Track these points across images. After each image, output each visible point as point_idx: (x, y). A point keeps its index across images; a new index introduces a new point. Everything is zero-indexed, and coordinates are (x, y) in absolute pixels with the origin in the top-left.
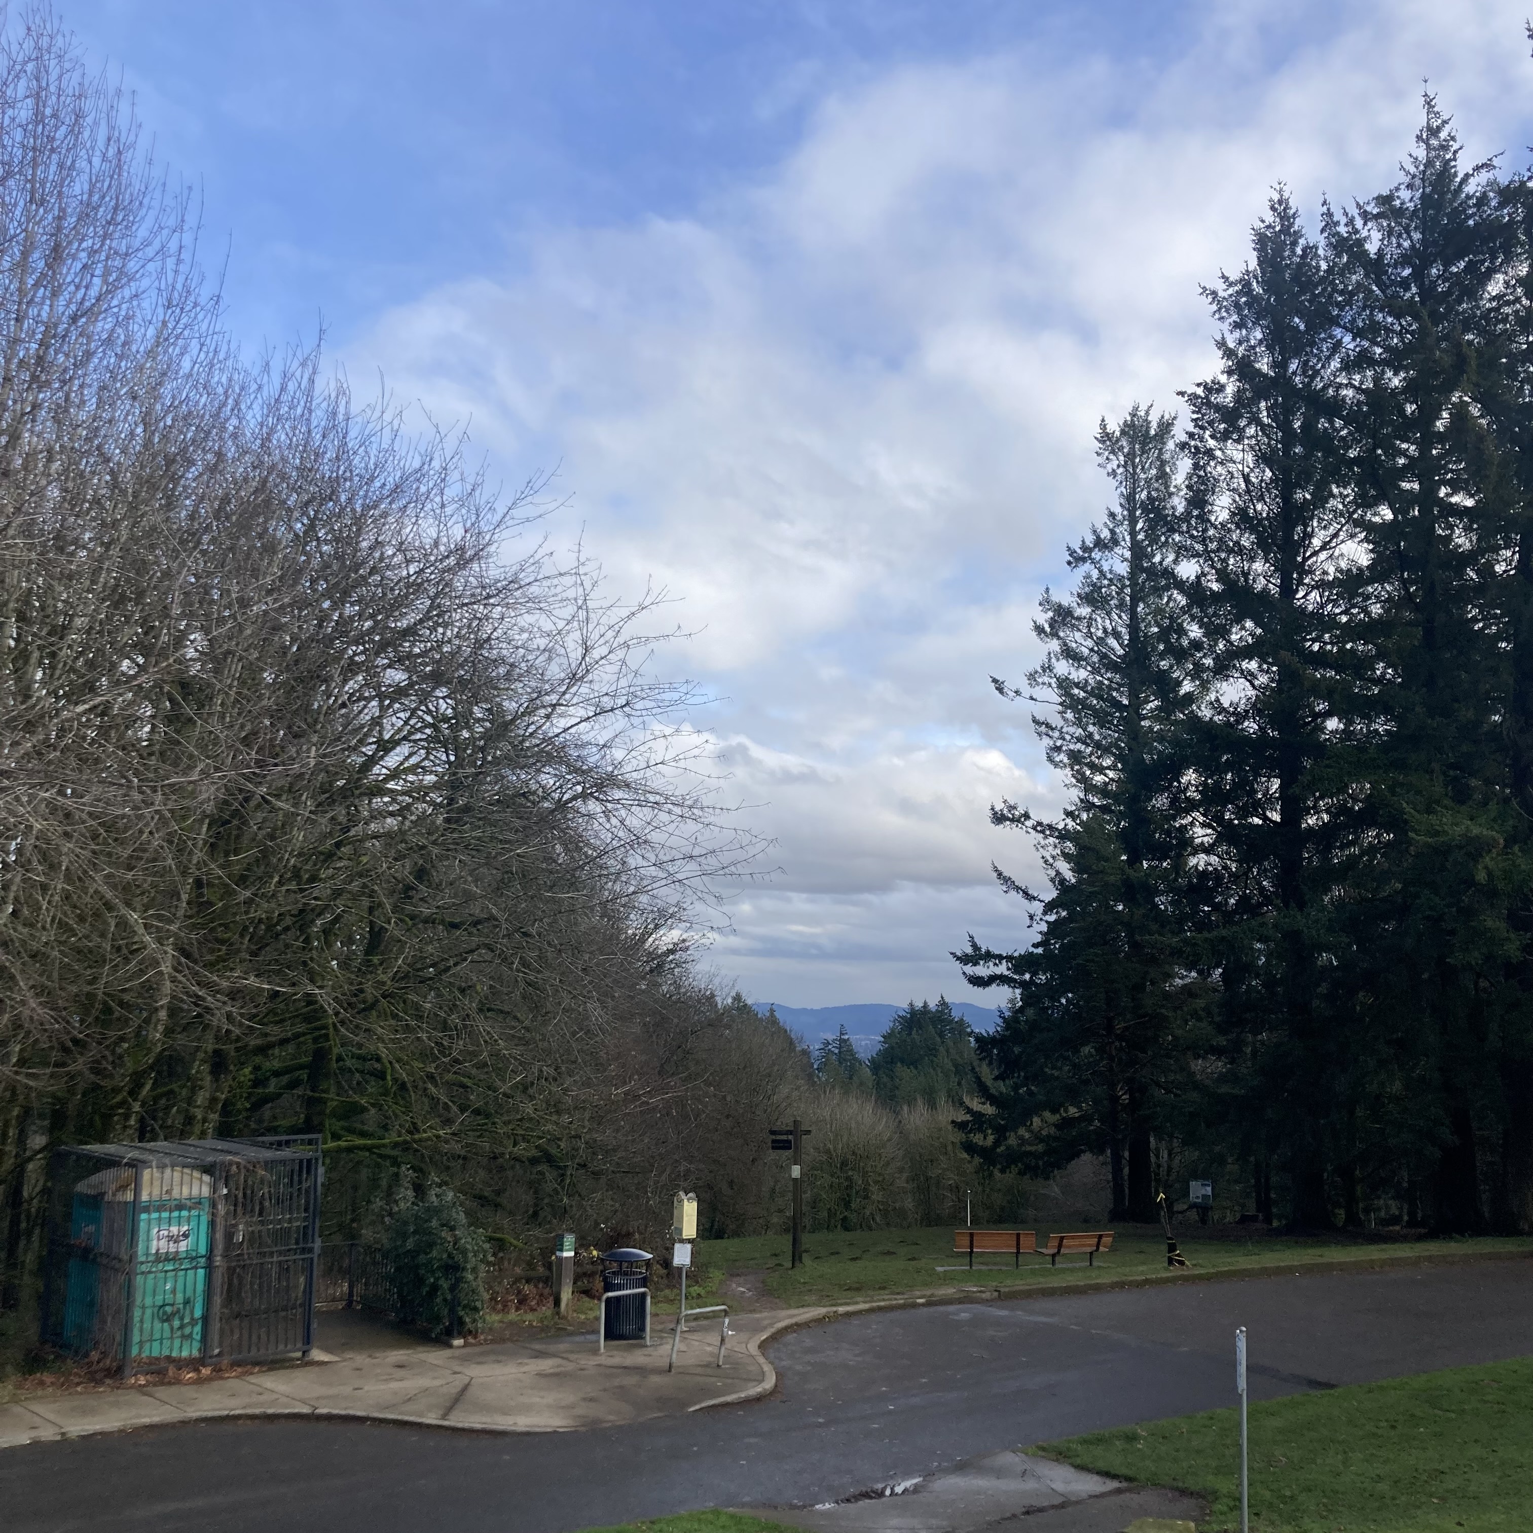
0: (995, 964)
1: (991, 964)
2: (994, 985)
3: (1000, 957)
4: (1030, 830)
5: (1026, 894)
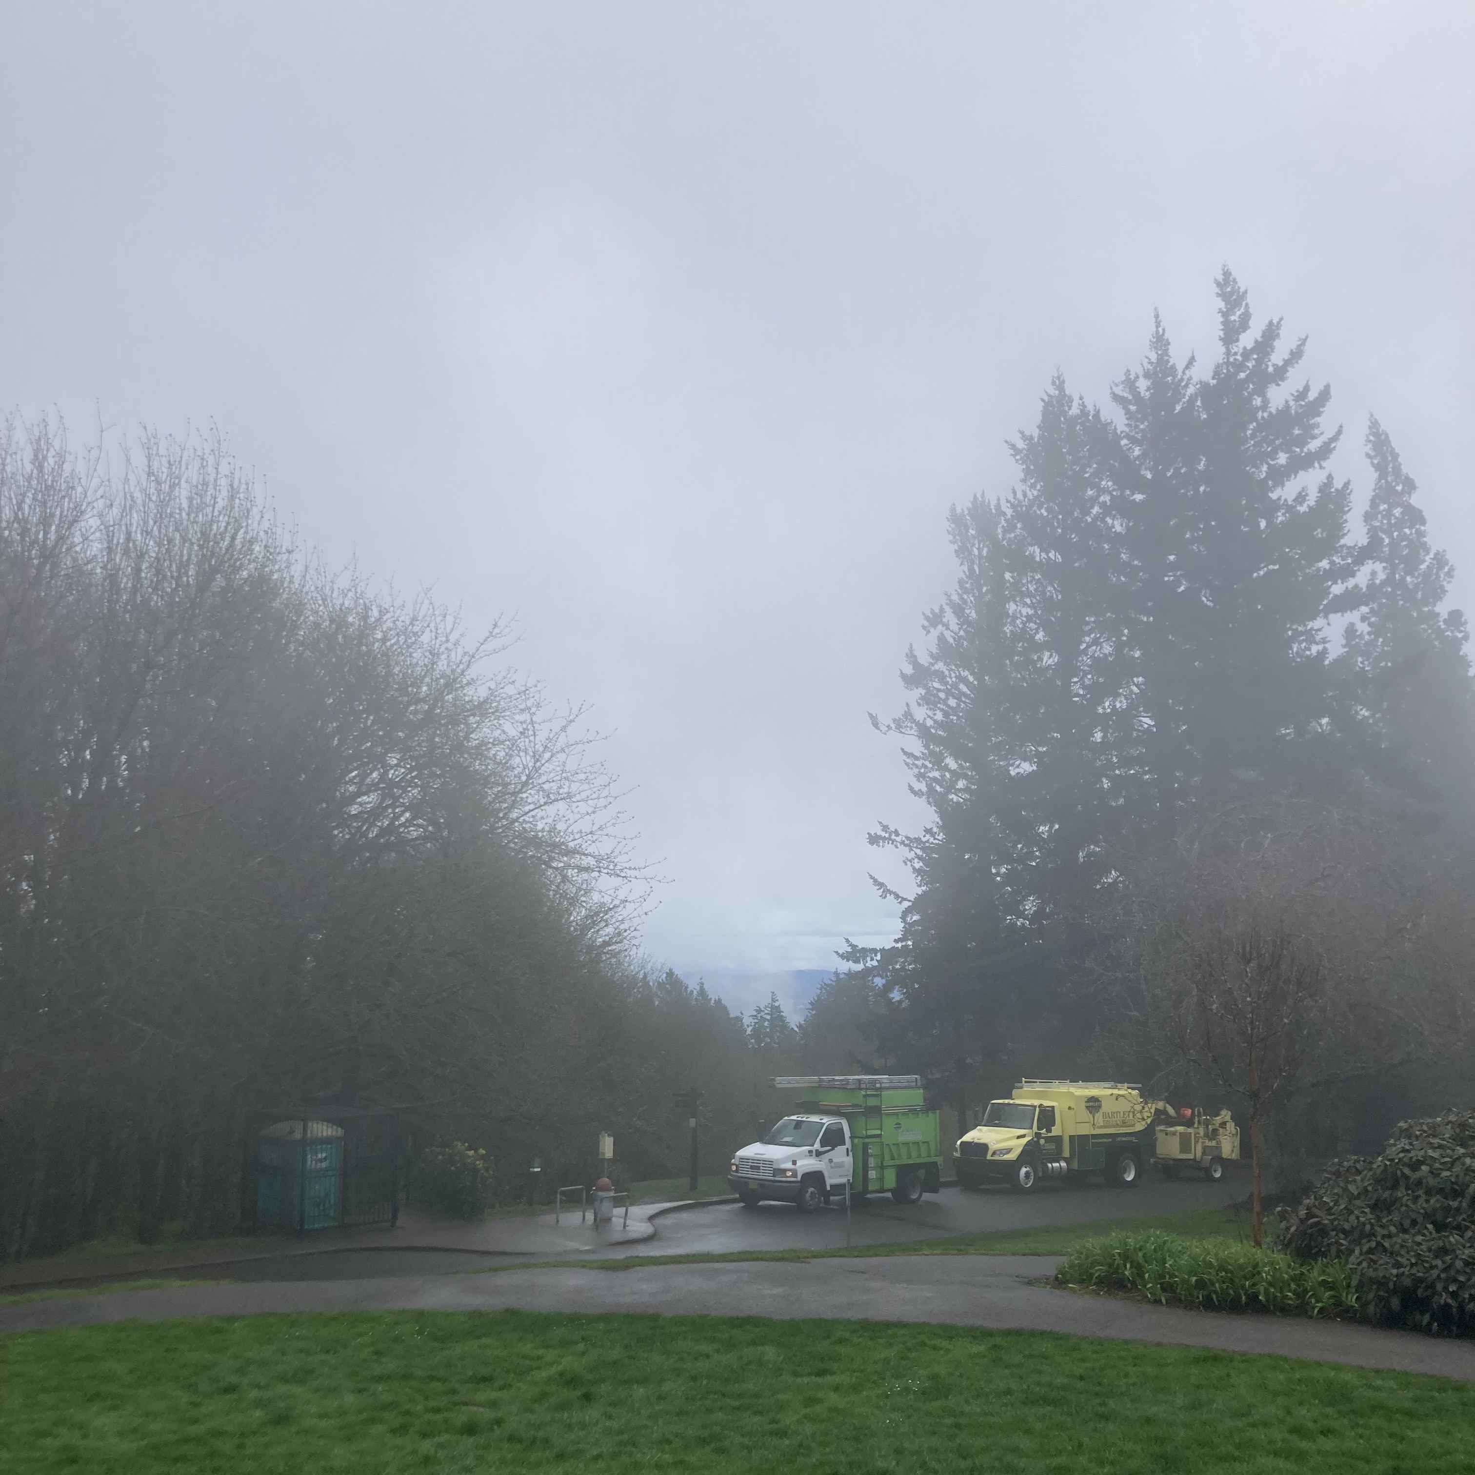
0: (872, 959)
1: (868, 959)
3: (875, 952)
4: (899, 845)
5: (897, 896)
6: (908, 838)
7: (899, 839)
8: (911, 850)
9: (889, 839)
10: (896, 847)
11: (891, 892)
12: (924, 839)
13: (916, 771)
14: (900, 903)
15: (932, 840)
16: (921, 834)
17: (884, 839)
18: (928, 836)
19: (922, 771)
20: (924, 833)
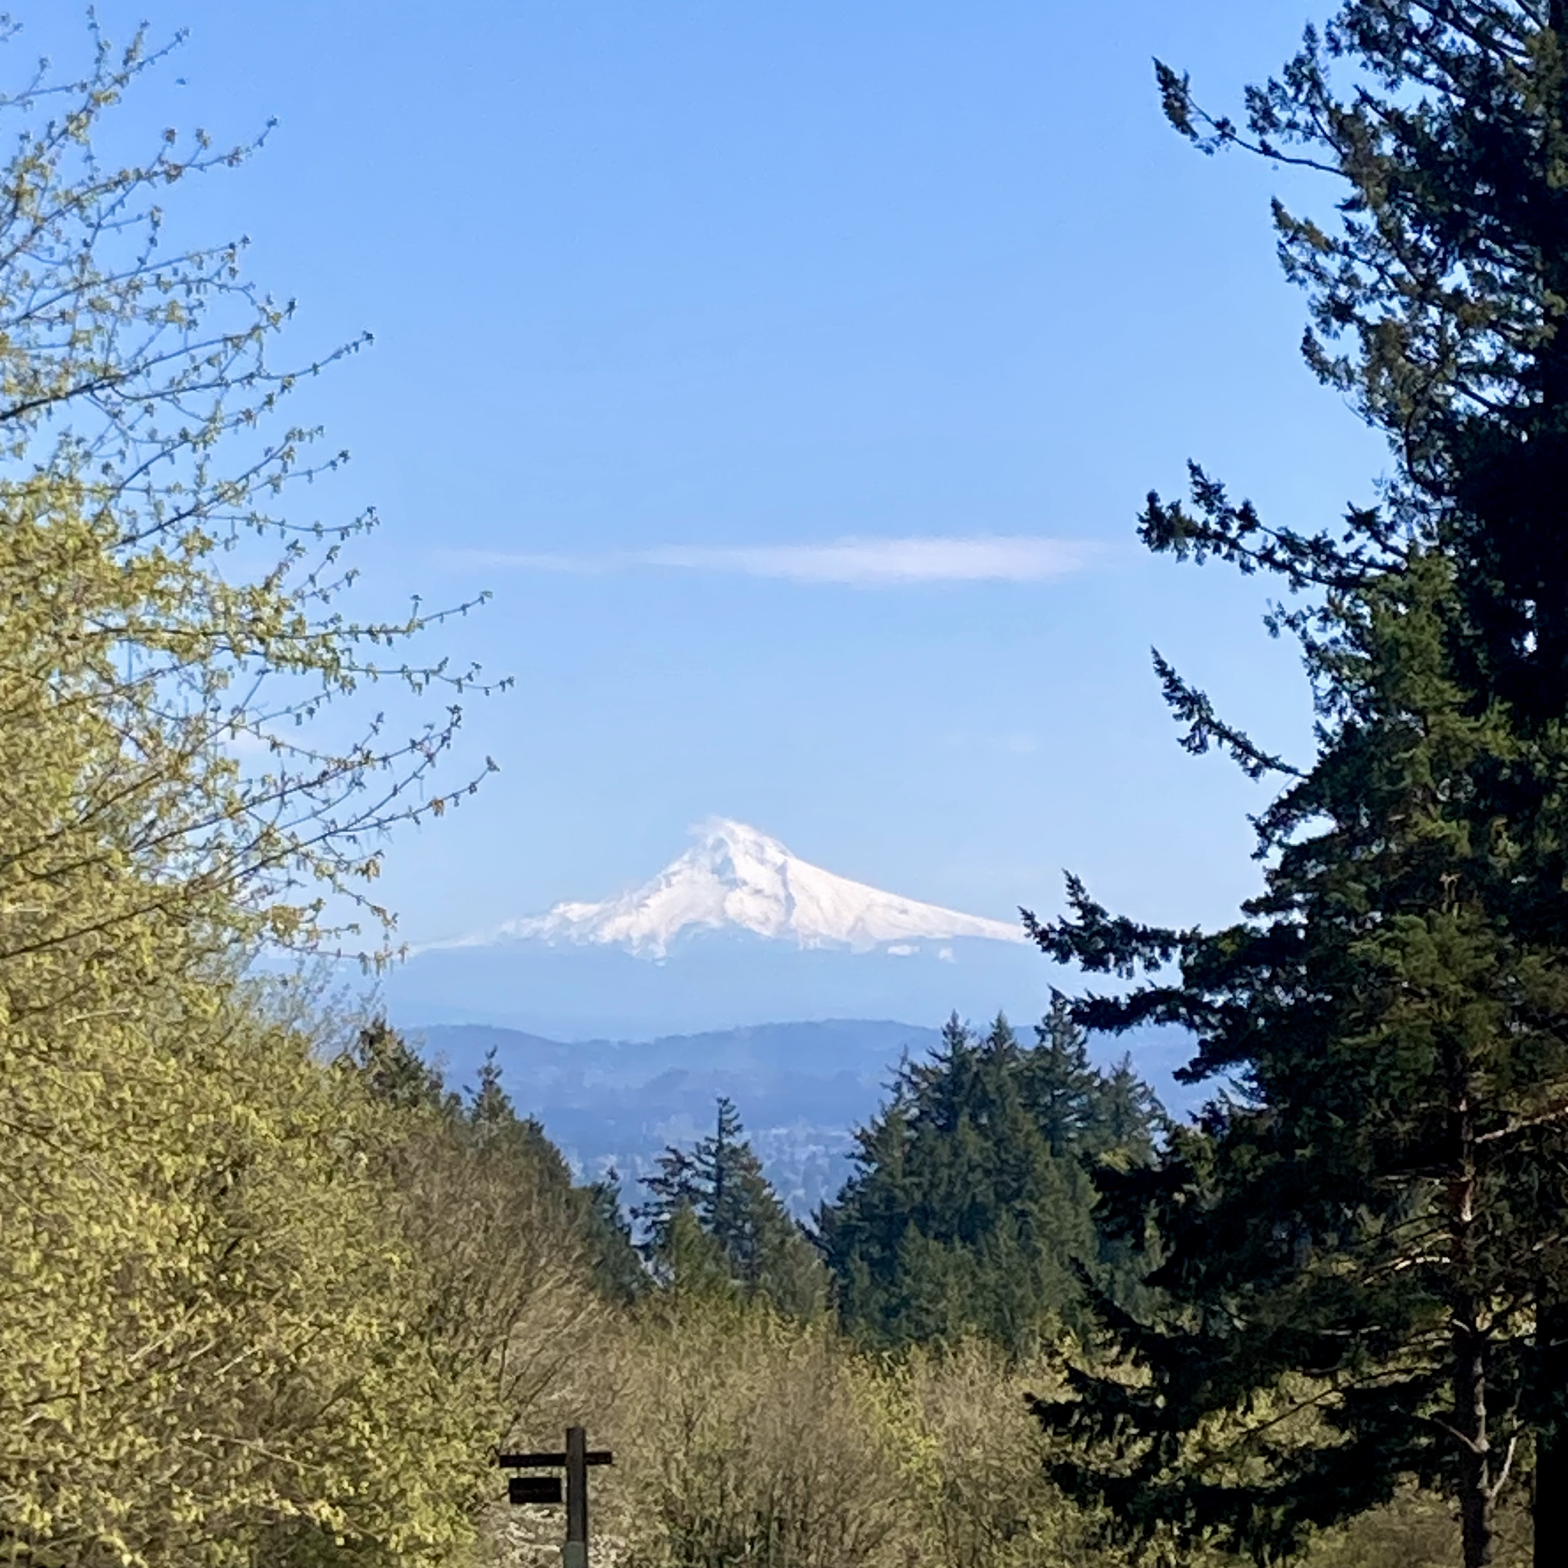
0: (1151, 965)
1: (1137, 963)
2: (1149, 1020)
3: (1165, 940)
5: (1244, 748)
6: (1288, 540)
7: (1252, 542)
8: (1298, 581)
9: (1220, 537)
10: (1246, 568)
11: (1224, 734)
12: (1342, 549)
13: (1321, 293)
14: (1254, 773)
15: (1373, 550)
16: (1336, 530)
17: (1202, 534)
18: (1362, 537)
19: (1343, 292)
20: (1347, 527)
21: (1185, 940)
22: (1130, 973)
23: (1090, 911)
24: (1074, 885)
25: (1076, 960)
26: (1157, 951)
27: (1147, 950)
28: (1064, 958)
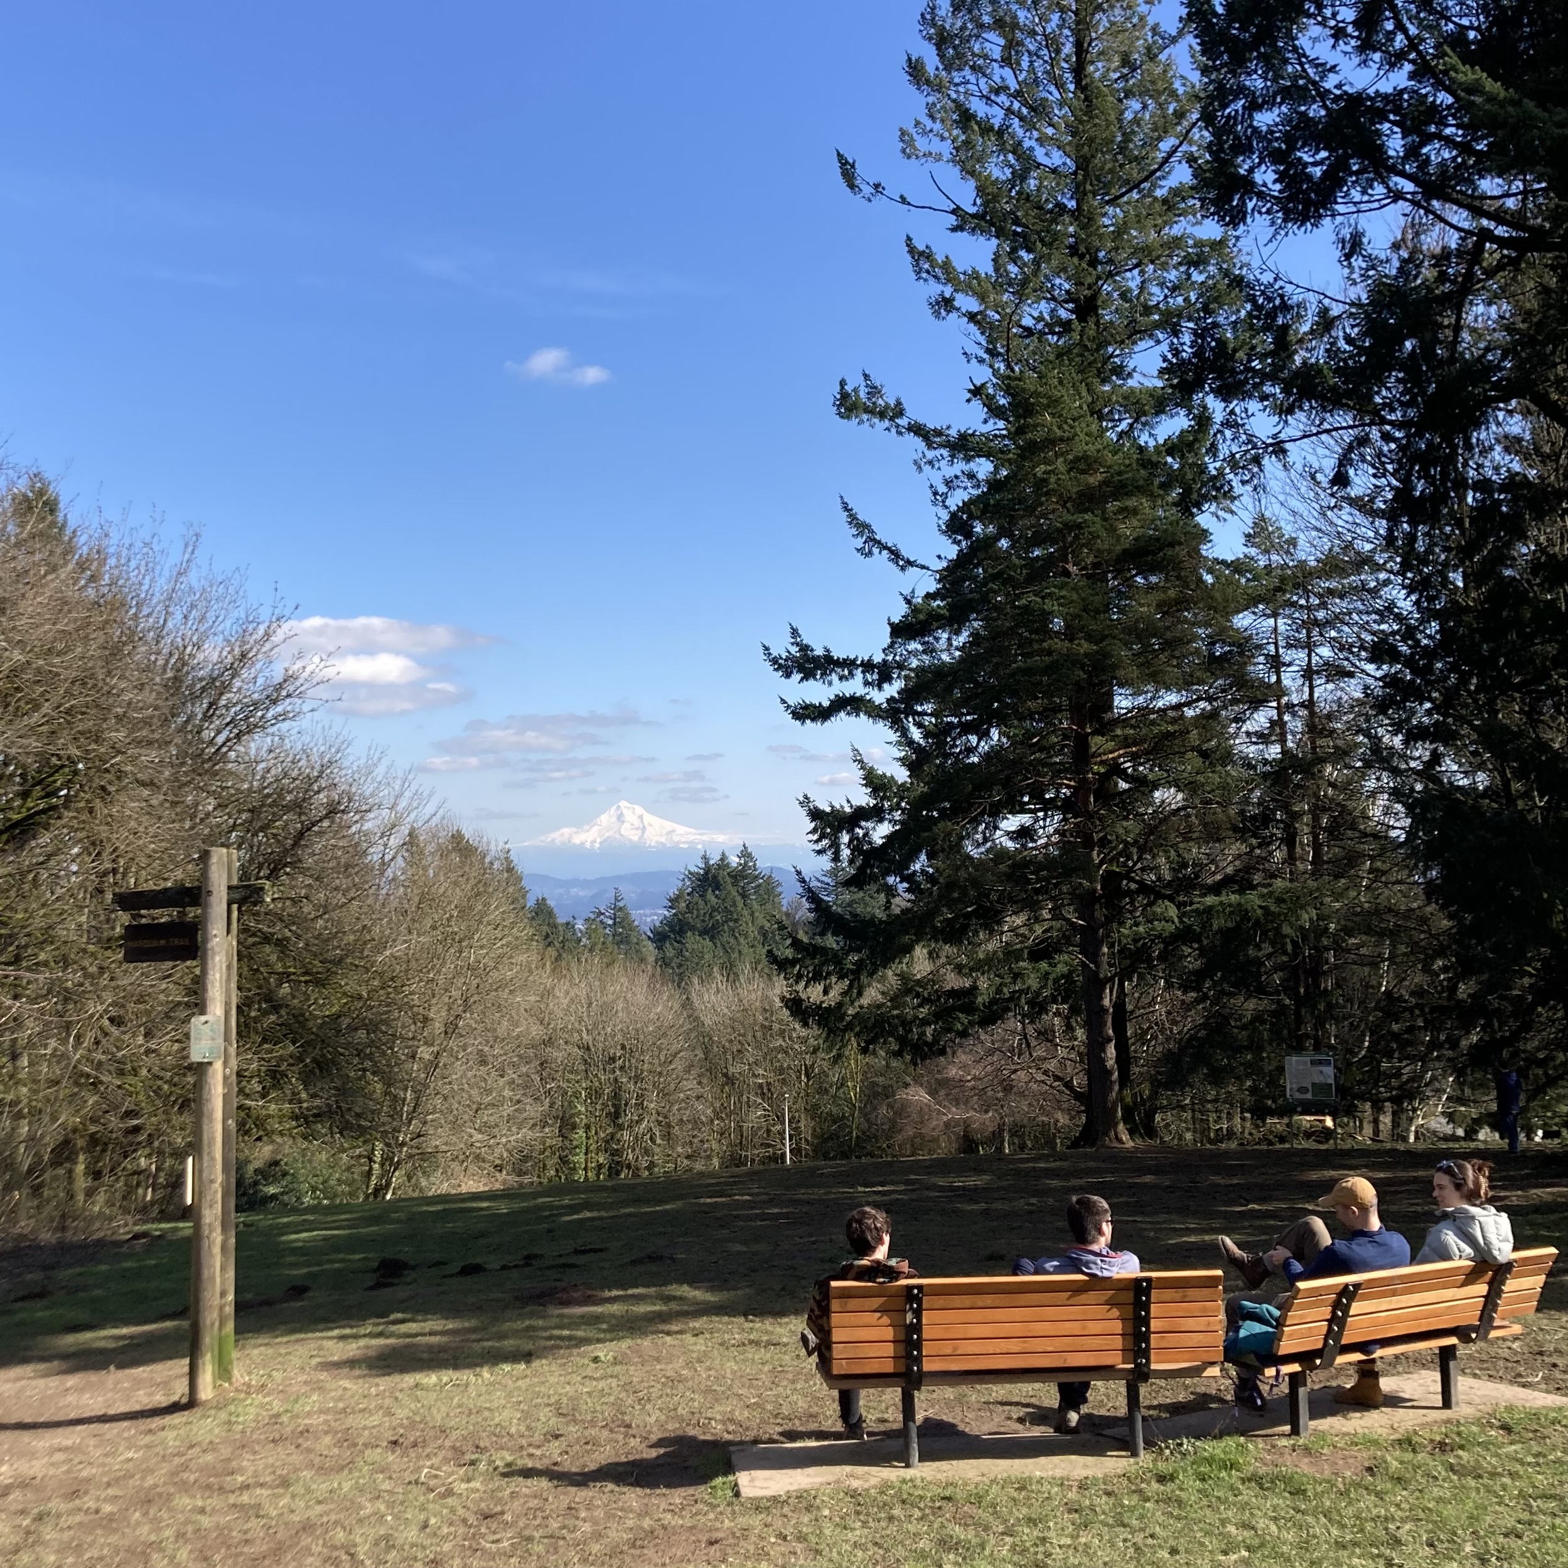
0: (841, 678)
1: (834, 677)
2: (842, 714)
4: (904, 434)
5: (896, 555)
10: (900, 432)
11: (883, 546)
14: (902, 568)
21: (863, 664)
22: (830, 684)
23: (804, 648)
24: (795, 632)
25: (797, 677)
26: (846, 672)
27: (839, 670)
28: (788, 675)
